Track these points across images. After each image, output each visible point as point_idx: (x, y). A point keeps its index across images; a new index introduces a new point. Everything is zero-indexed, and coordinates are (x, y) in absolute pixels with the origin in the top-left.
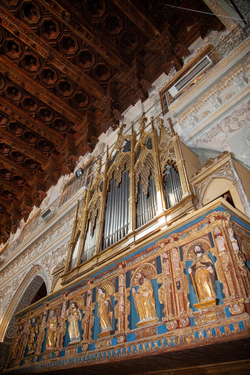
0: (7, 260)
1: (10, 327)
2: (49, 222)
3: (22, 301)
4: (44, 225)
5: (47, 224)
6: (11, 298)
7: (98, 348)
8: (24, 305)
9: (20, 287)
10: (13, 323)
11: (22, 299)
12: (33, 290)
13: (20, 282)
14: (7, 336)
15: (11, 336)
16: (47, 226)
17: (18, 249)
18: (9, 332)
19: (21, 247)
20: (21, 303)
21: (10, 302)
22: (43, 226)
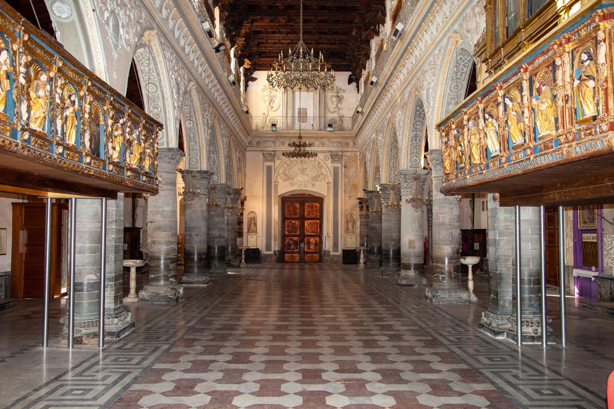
0: (409, 29)
7: (514, 161)
12: (462, 70)
17: (418, 10)
19: (423, 5)
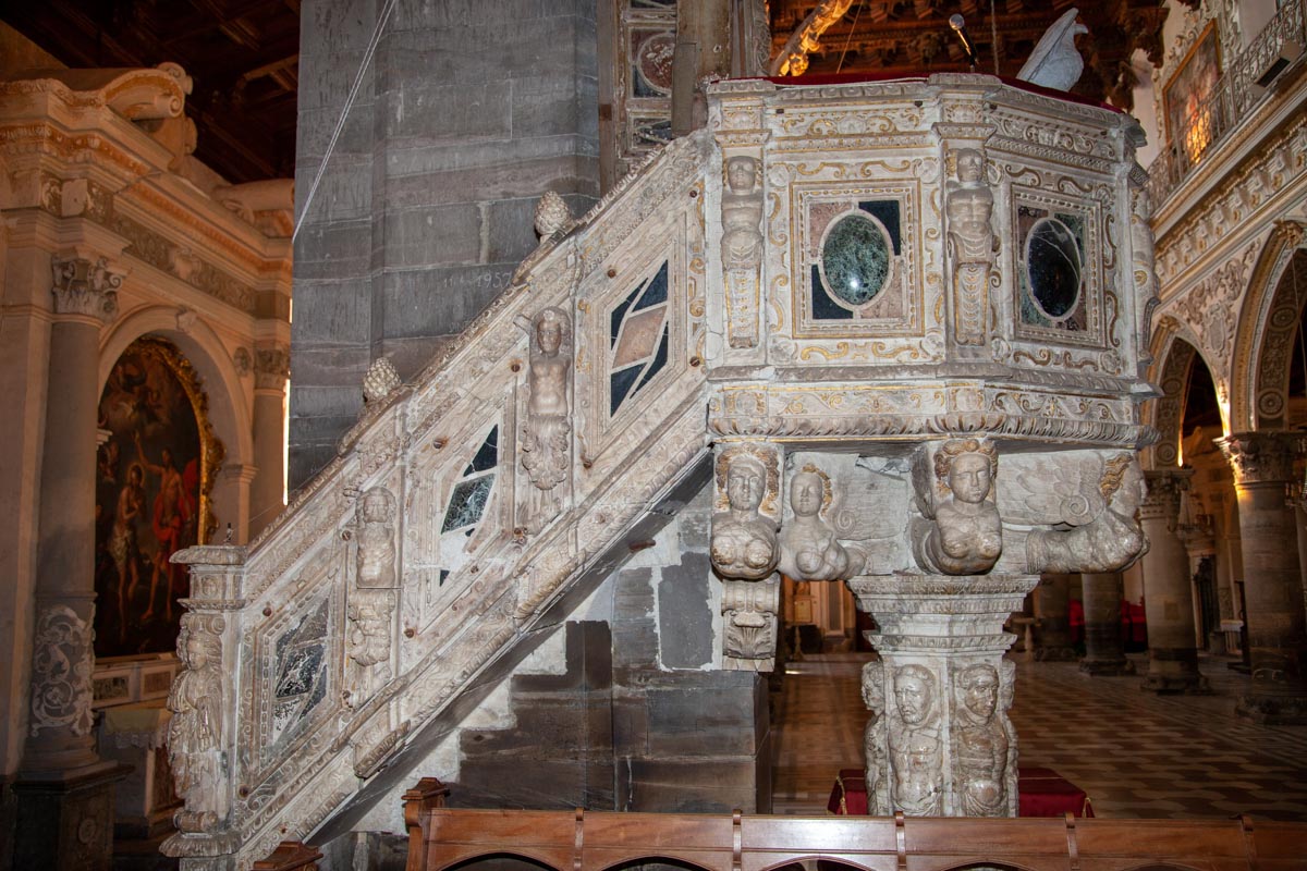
0: (1165, 216)
1: (1261, 393)
2: (1289, 92)
3: (1273, 323)
4: (1272, 102)
5: (1285, 96)
6: (1235, 320)
8: (1281, 330)
9: (1252, 289)
10: (1267, 380)
11: (1273, 317)
13: (1247, 274)
14: (1264, 416)
15: (1272, 414)
16: (1284, 101)
17: (1192, 183)
18: (1263, 404)
20: (1271, 327)
21: (1235, 332)
22: (1269, 104)
